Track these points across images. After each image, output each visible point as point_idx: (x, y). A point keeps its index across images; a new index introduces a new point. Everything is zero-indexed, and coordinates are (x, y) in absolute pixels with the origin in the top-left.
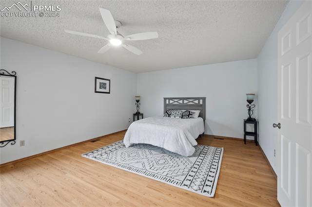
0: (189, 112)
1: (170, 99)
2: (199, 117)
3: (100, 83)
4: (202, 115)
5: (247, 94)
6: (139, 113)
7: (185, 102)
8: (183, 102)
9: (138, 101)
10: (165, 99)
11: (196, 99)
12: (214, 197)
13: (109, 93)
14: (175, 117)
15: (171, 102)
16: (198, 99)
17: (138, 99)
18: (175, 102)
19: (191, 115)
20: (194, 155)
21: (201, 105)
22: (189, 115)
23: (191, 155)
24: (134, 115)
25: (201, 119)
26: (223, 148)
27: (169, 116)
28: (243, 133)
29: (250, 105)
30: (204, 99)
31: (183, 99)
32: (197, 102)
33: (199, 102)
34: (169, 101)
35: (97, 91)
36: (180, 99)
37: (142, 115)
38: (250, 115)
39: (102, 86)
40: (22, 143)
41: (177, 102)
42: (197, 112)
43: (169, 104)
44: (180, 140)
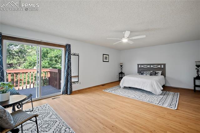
0: (155, 72)
1: (141, 65)
2: (161, 75)
3: (105, 57)
4: (163, 74)
5: (196, 62)
6: (122, 73)
7: (152, 66)
8: (150, 66)
9: (121, 66)
10: (138, 65)
11: (159, 65)
12: (177, 109)
13: (108, 62)
14: (146, 75)
15: (142, 66)
16: (161, 65)
17: (121, 65)
18: (145, 66)
19: (157, 74)
20: (161, 95)
21: (163, 68)
22: (156, 74)
23: (160, 94)
24: (119, 73)
25: (163, 76)
26: (179, 93)
27: (142, 74)
28: (193, 85)
29: (198, 68)
30: (164, 65)
31: (150, 65)
32: (159, 66)
33: (161, 66)
34: (141, 66)
35: (104, 61)
36: (148, 65)
37: (124, 73)
38: (198, 74)
39: (105, 58)
40: (80, 83)
41: (146, 66)
42: (160, 72)
43: (141, 68)
44: (153, 86)
